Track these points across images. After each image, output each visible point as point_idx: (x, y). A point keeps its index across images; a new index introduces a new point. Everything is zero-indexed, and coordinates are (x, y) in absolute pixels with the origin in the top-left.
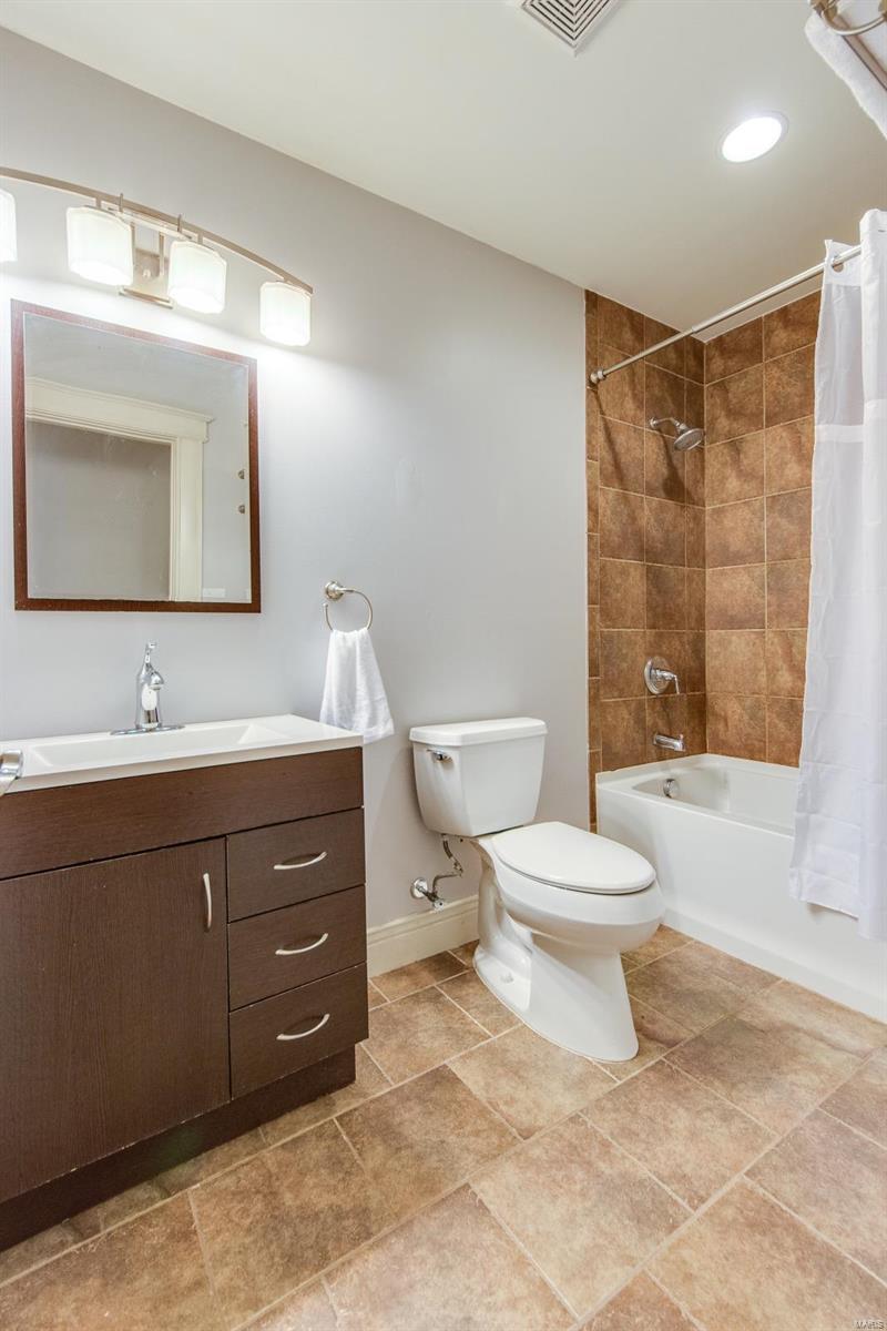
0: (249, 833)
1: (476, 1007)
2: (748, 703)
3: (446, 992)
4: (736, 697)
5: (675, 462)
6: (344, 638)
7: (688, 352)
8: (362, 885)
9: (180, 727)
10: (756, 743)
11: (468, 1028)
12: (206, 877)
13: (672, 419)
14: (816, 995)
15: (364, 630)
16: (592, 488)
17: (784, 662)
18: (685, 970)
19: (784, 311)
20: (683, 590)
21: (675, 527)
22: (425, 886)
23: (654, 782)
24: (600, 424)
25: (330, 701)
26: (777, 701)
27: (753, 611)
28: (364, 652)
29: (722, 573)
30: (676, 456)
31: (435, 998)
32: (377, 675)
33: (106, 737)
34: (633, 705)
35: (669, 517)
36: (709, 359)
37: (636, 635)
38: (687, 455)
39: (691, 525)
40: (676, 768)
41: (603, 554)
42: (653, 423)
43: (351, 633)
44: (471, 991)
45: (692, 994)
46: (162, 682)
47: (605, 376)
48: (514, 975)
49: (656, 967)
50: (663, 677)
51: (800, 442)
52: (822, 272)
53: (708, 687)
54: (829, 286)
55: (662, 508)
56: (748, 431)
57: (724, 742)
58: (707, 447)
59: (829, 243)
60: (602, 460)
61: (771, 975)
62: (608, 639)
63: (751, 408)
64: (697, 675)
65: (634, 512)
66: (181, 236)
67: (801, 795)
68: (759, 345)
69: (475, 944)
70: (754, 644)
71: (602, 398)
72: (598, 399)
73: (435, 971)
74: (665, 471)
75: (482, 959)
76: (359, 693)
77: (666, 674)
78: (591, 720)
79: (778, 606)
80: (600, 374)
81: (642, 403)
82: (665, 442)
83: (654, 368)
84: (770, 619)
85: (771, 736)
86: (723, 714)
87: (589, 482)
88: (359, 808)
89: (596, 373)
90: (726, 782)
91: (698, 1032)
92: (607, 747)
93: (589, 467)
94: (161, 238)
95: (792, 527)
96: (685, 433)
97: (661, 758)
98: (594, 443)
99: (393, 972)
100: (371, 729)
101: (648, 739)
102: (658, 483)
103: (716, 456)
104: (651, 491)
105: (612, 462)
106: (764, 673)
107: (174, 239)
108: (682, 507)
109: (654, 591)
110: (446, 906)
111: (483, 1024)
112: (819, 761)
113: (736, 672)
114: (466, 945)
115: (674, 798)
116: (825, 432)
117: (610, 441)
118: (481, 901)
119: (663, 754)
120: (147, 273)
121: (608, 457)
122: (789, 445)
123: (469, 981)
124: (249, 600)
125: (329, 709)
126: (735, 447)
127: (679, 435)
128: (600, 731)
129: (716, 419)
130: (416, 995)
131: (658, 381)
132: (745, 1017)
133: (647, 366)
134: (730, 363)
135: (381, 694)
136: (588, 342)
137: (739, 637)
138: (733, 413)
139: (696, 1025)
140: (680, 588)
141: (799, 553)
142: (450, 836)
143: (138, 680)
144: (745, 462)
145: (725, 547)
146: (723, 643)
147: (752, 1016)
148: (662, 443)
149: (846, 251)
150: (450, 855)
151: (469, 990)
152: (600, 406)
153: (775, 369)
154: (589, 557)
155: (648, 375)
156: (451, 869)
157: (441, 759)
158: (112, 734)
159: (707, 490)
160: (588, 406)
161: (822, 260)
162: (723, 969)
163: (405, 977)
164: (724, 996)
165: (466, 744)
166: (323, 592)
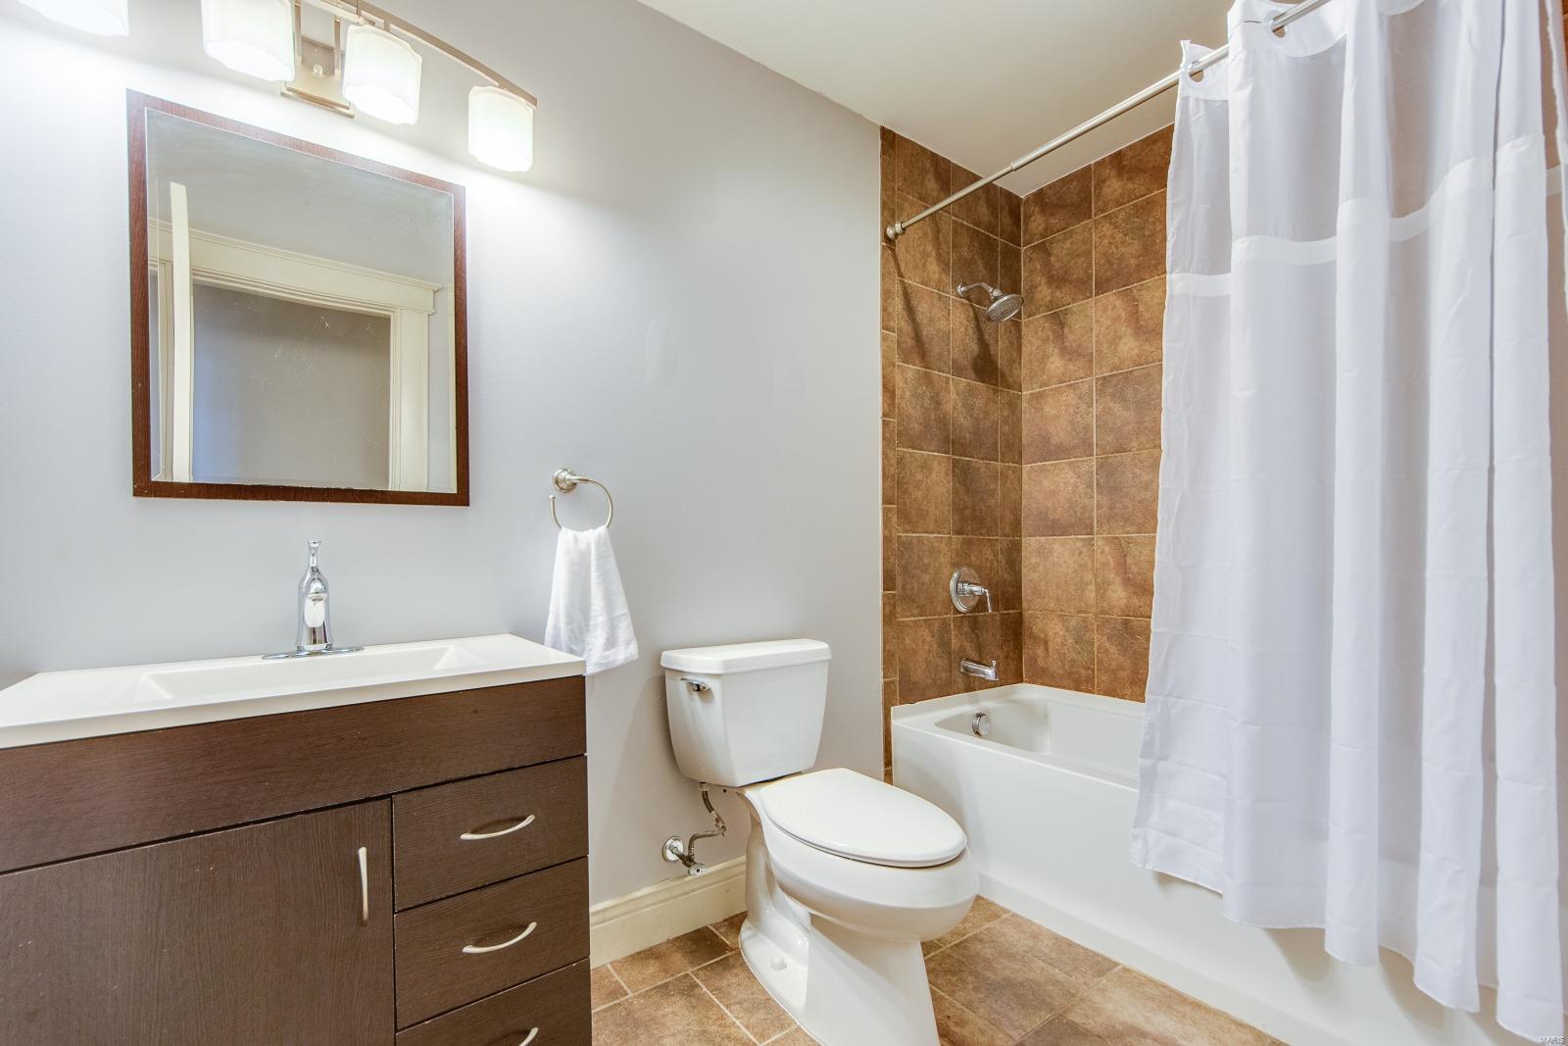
0: (425, 792)
1: (739, 1003)
2: (1073, 623)
3: (703, 981)
4: (1060, 616)
5: (986, 337)
6: (576, 539)
7: (1002, 209)
8: (585, 857)
9: (358, 650)
10: (1082, 671)
11: (727, 1031)
12: (362, 852)
13: (984, 285)
14: (1164, 986)
15: (602, 529)
16: (887, 364)
17: (1117, 574)
18: (1000, 953)
19: (1118, 158)
20: (996, 490)
21: (987, 414)
22: (680, 847)
23: (960, 716)
24: (898, 287)
25: (557, 615)
26: (1108, 621)
27: (1079, 514)
28: (601, 557)
29: (1042, 469)
30: (988, 329)
31: (689, 990)
32: (617, 586)
33: (257, 661)
34: (936, 626)
35: (979, 402)
36: (1028, 217)
37: (938, 541)
38: (1001, 329)
39: (1006, 413)
40: (986, 700)
41: (901, 444)
42: (960, 289)
43: (585, 532)
44: (734, 980)
45: (1009, 985)
46: (325, 590)
47: (904, 229)
48: (789, 960)
49: (965, 948)
50: (972, 592)
51: (1137, 312)
52: (1176, 83)
53: (1025, 605)
54: (1186, 99)
55: (970, 389)
56: (1074, 300)
57: (1044, 670)
58: (1024, 320)
59: (1185, 44)
60: (900, 331)
61: (1106, 959)
62: (906, 546)
63: (1077, 273)
64: (1011, 590)
65: (937, 394)
66: (361, 20)
67: (1148, 737)
68: (1087, 198)
69: (743, 916)
70: (1080, 553)
71: (900, 257)
72: (895, 258)
73: (691, 952)
74: (974, 347)
75: (750, 937)
76: (593, 607)
77: (975, 588)
78: (885, 642)
79: (1111, 508)
80: (898, 227)
81: (948, 265)
82: (975, 314)
83: (963, 225)
84: (1100, 524)
85: (1100, 662)
86: (1042, 636)
87: (885, 357)
88: (582, 755)
89: (893, 226)
90: (1046, 717)
91: (1018, 1039)
92: (905, 676)
93: (884, 339)
94: (337, 24)
95: (1126, 414)
96: (1000, 300)
97: (969, 689)
98: (890, 310)
99: (639, 953)
100: (608, 653)
101: (954, 665)
102: (966, 362)
103: (1035, 332)
104: (958, 371)
105: (912, 334)
106: (1092, 587)
107: (351, 22)
108: (995, 391)
109: (961, 490)
110: (704, 871)
111: (747, 1027)
112: (1169, 695)
113: (1058, 587)
114: (732, 918)
115: (987, 738)
116: (1180, 282)
117: (910, 309)
118: (748, 863)
119: (972, 684)
120: (318, 70)
121: (907, 327)
122: (1123, 315)
123: (734, 967)
124: (453, 489)
125: (556, 627)
126: (1058, 320)
127: (991, 303)
128: (897, 655)
129: (1036, 287)
130: (665, 986)
131: (967, 240)
132: (1076, 1017)
133: (954, 221)
134: (1053, 221)
135: (622, 609)
136: (884, 188)
137: (1062, 545)
138: (1057, 280)
139: (1016, 1029)
140: (992, 486)
141: (1135, 444)
142: (710, 785)
143: (300, 588)
144: (1071, 337)
145: (1046, 439)
146: (1042, 552)
147: (1086, 1016)
148: (971, 314)
149: (1207, 55)
150: (710, 809)
151: (730, 979)
152: (898, 267)
153: (1107, 225)
154: (883, 448)
155: (955, 232)
156: (712, 827)
157: (699, 690)
158: (263, 658)
159: (1024, 372)
160: (884, 265)
161: (1178, 68)
162: (1047, 951)
163: (652, 962)
164: (1050, 988)
165: (731, 671)
166: (552, 481)
